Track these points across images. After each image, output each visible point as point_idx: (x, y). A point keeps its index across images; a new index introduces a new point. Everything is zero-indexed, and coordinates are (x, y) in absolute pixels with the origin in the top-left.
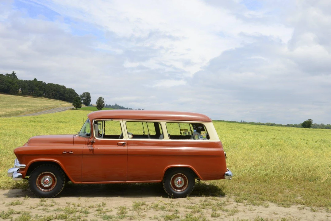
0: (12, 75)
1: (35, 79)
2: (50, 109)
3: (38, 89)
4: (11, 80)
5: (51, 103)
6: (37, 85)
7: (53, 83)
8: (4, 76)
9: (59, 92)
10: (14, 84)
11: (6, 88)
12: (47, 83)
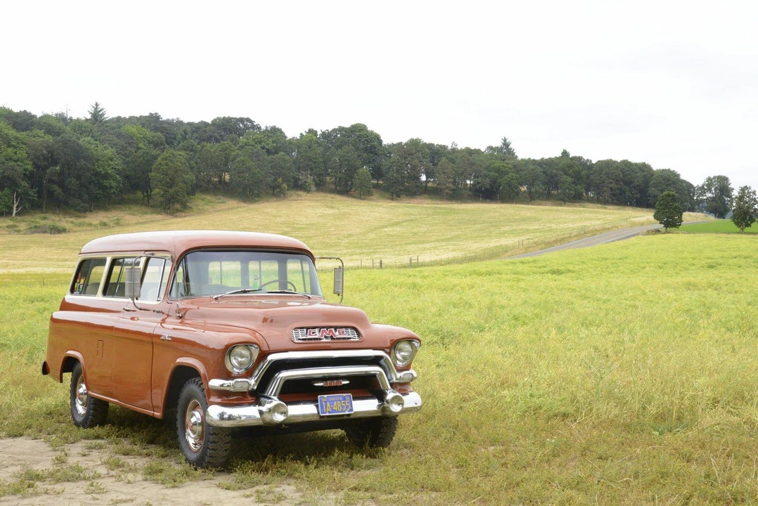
0: (502, 148)
1: (565, 153)
2: (589, 235)
3: (569, 179)
4: (498, 164)
5: (603, 216)
6: (567, 169)
7: (614, 159)
8: (483, 153)
9: (631, 183)
10: (508, 173)
11: (488, 187)
12: (594, 162)
